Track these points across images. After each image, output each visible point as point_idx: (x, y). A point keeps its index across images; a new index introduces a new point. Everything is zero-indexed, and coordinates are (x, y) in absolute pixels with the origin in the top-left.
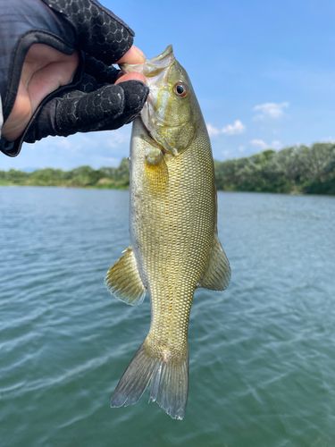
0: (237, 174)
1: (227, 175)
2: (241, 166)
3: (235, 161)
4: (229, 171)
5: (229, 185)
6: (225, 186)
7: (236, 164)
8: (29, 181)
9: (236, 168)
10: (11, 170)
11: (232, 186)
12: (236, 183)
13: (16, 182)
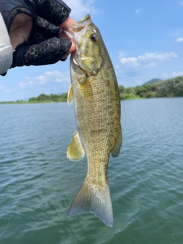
0: (174, 87)
1: (169, 87)
2: (177, 82)
3: (173, 79)
4: (170, 85)
5: (170, 94)
6: (168, 95)
7: (174, 81)
8: (60, 100)
9: (174, 83)
10: (52, 95)
11: (172, 94)
12: (174, 92)
13: (54, 100)
